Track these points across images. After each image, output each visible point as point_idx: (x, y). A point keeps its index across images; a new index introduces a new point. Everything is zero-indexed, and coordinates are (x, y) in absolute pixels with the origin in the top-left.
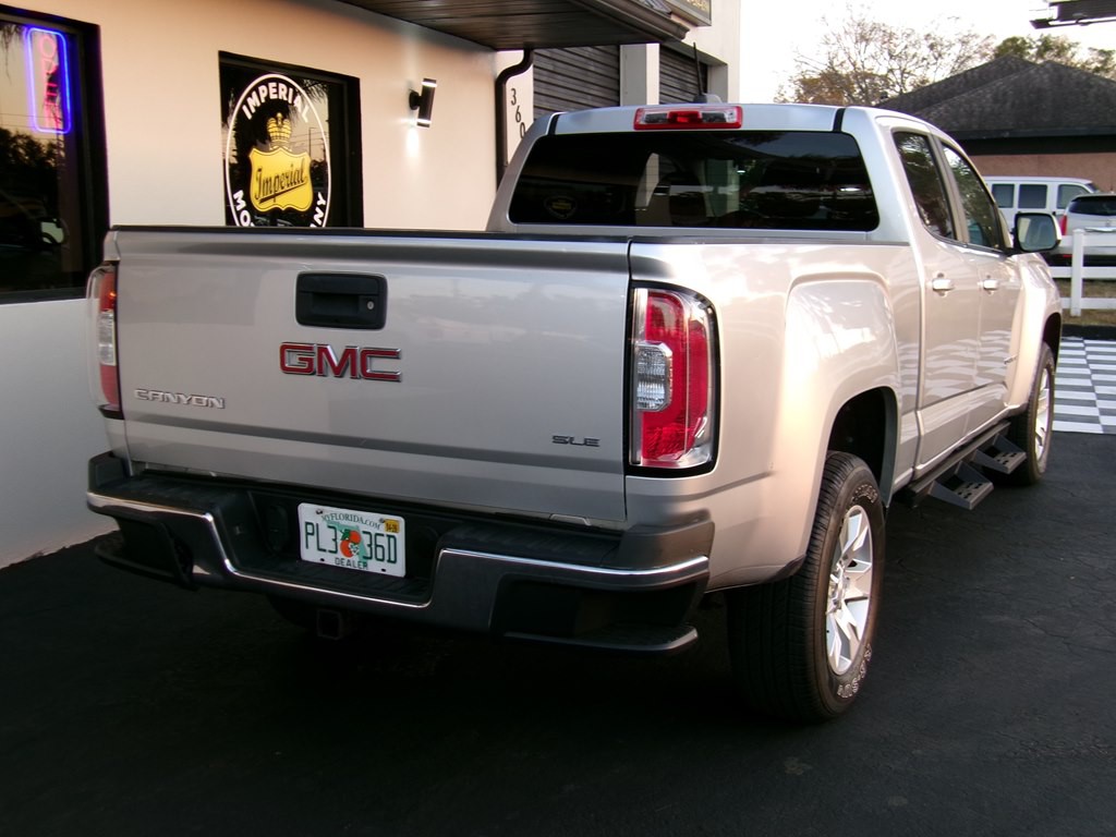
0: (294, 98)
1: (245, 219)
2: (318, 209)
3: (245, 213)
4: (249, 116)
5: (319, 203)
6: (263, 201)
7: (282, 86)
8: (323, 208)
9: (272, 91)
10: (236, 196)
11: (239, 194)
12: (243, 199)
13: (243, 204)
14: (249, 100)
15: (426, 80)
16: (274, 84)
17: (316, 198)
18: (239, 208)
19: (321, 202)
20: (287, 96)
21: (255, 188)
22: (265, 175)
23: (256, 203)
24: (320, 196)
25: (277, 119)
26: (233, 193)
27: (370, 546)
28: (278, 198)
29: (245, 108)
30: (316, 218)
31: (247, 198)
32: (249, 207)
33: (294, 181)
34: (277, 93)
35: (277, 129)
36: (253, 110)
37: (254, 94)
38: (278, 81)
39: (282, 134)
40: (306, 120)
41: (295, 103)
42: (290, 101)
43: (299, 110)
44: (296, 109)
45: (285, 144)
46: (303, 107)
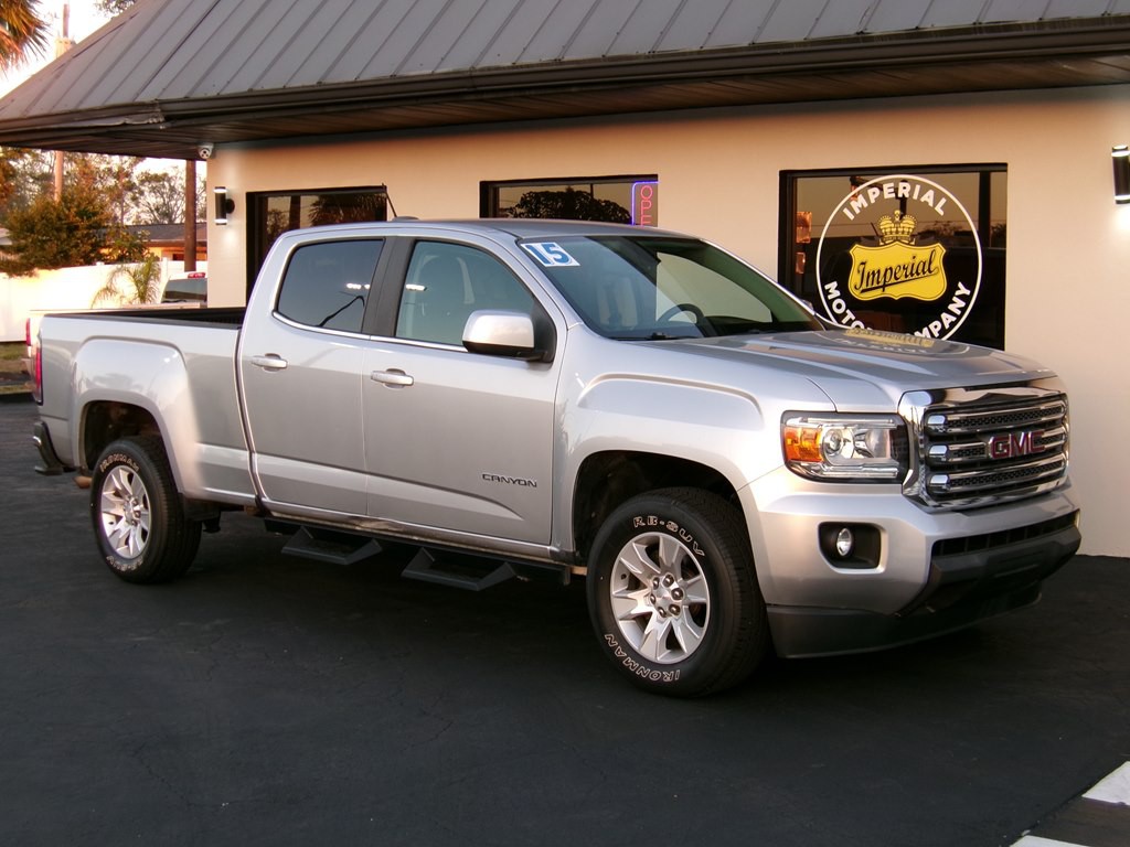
0: (921, 194)
1: (839, 306)
2: (955, 299)
3: (841, 301)
4: (852, 217)
7: (901, 185)
8: (965, 298)
9: (888, 191)
12: (837, 289)
13: (838, 293)
14: (853, 204)
15: (1114, 150)
16: (892, 185)
18: (830, 297)
20: (911, 192)
22: (869, 268)
23: (856, 294)
26: (824, 283)
28: (888, 289)
29: (846, 211)
30: (951, 307)
31: (843, 288)
32: (846, 296)
33: (917, 272)
34: (895, 192)
35: (892, 225)
36: (858, 211)
37: (861, 197)
38: (896, 182)
39: (900, 229)
40: (942, 213)
41: (923, 200)
42: (915, 197)
43: (931, 204)
44: (926, 203)
45: (905, 238)
46: (936, 202)
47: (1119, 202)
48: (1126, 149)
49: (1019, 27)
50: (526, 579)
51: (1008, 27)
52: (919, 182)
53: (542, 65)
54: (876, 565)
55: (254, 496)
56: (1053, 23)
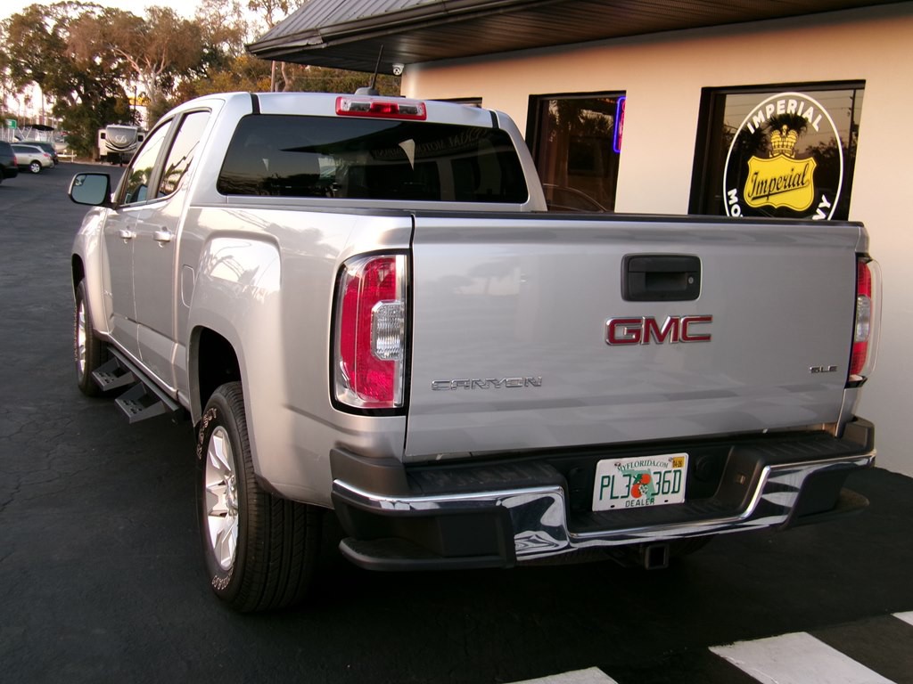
0: (804, 111)
1: (736, 211)
3: (736, 206)
4: (752, 131)
6: (754, 199)
8: (826, 210)
9: (779, 107)
10: (729, 193)
11: (733, 192)
12: (736, 195)
13: (736, 199)
14: (755, 119)
16: (783, 102)
17: (817, 200)
18: (731, 203)
19: (825, 203)
20: (797, 108)
21: (749, 187)
23: (748, 201)
24: (824, 198)
25: (781, 132)
26: (728, 189)
27: (659, 483)
28: (771, 198)
29: (749, 125)
30: (815, 218)
31: (740, 195)
32: (741, 202)
33: (793, 183)
34: (786, 108)
35: (780, 139)
36: (758, 126)
37: (761, 111)
38: (788, 98)
39: (785, 144)
41: (805, 115)
42: (799, 113)
43: (810, 120)
45: (788, 152)
52: (804, 99)
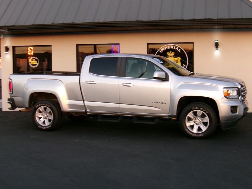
0: (175, 48)
4: (161, 52)
5: (183, 66)
14: (161, 50)
15: (216, 41)
16: (169, 46)
20: (174, 47)
25: (170, 52)
29: (160, 51)
38: (171, 45)
40: (180, 51)
41: (176, 49)
42: (174, 48)
43: (178, 50)
44: (176, 50)
45: (172, 56)
46: (179, 49)
47: (216, 50)
48: (218, 41)
49: (213, 19)
50: (162, 121)
51: (211, 19)
52: (175, 46)
53: (111, 22)
54: (236, 113)
55: (84, 110)
56: (220, 19)
